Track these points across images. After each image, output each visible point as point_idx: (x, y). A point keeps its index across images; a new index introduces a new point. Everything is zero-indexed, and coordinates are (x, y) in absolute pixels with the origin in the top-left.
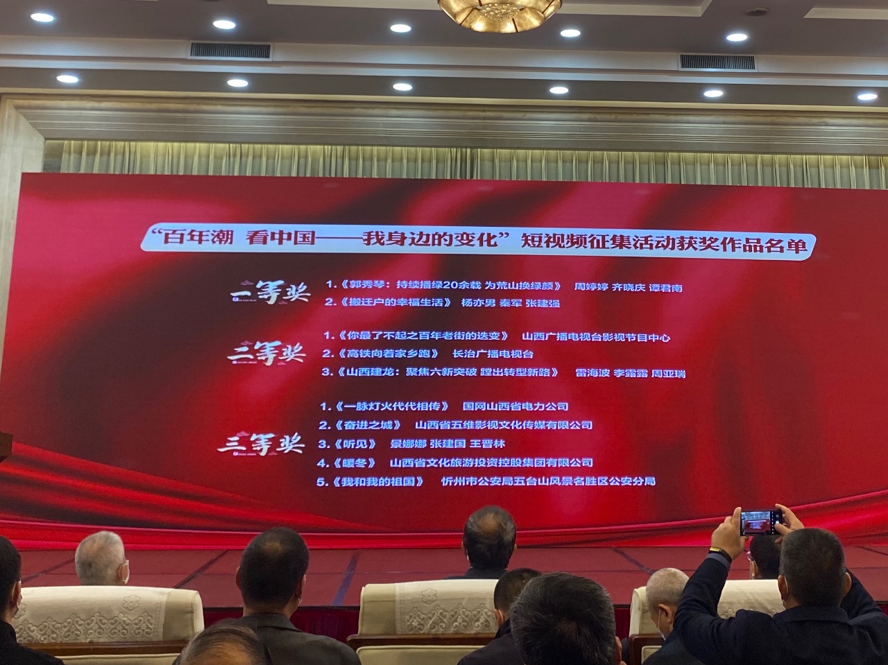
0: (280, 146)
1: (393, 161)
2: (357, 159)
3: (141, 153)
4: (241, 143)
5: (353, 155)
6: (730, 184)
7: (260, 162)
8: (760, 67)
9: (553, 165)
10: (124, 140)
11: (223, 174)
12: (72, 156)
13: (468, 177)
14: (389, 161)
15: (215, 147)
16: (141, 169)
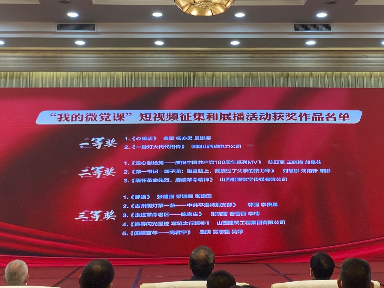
0: (101, 73)
2: (138, 78)
3: (35, 77)
4: (83, 72)
5: (136, 76)
6: (320, 87)
7: (92, 81)
8: (333, 30)
9: (233, 79)
10: (27, 71)
11: (75, 87)
12: (2, 79)
13: (192, 86)
14: (154, 79)
15: (70, 74)
16: (35, 85)
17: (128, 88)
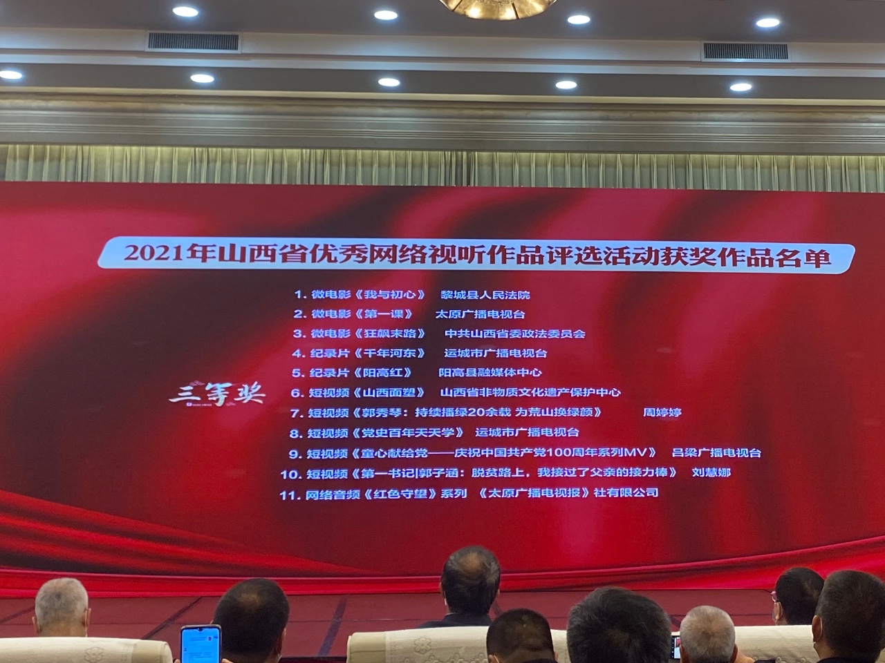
0: (252, 150)
1: (379, 166)
2: (339, 164)
3: (96, 159)
4: (208, 146)
5: (335, 160)
6: (760, 189)
7: (230, 168)
8: (793, 57)
9: (560, 169)
10: (77, 144)
11: (189, 181)
12: (18, 162)
13: (465, 184)
14: (376, 166)
15: (179, 152)
16: (96, 176)
17: (315, 186)
